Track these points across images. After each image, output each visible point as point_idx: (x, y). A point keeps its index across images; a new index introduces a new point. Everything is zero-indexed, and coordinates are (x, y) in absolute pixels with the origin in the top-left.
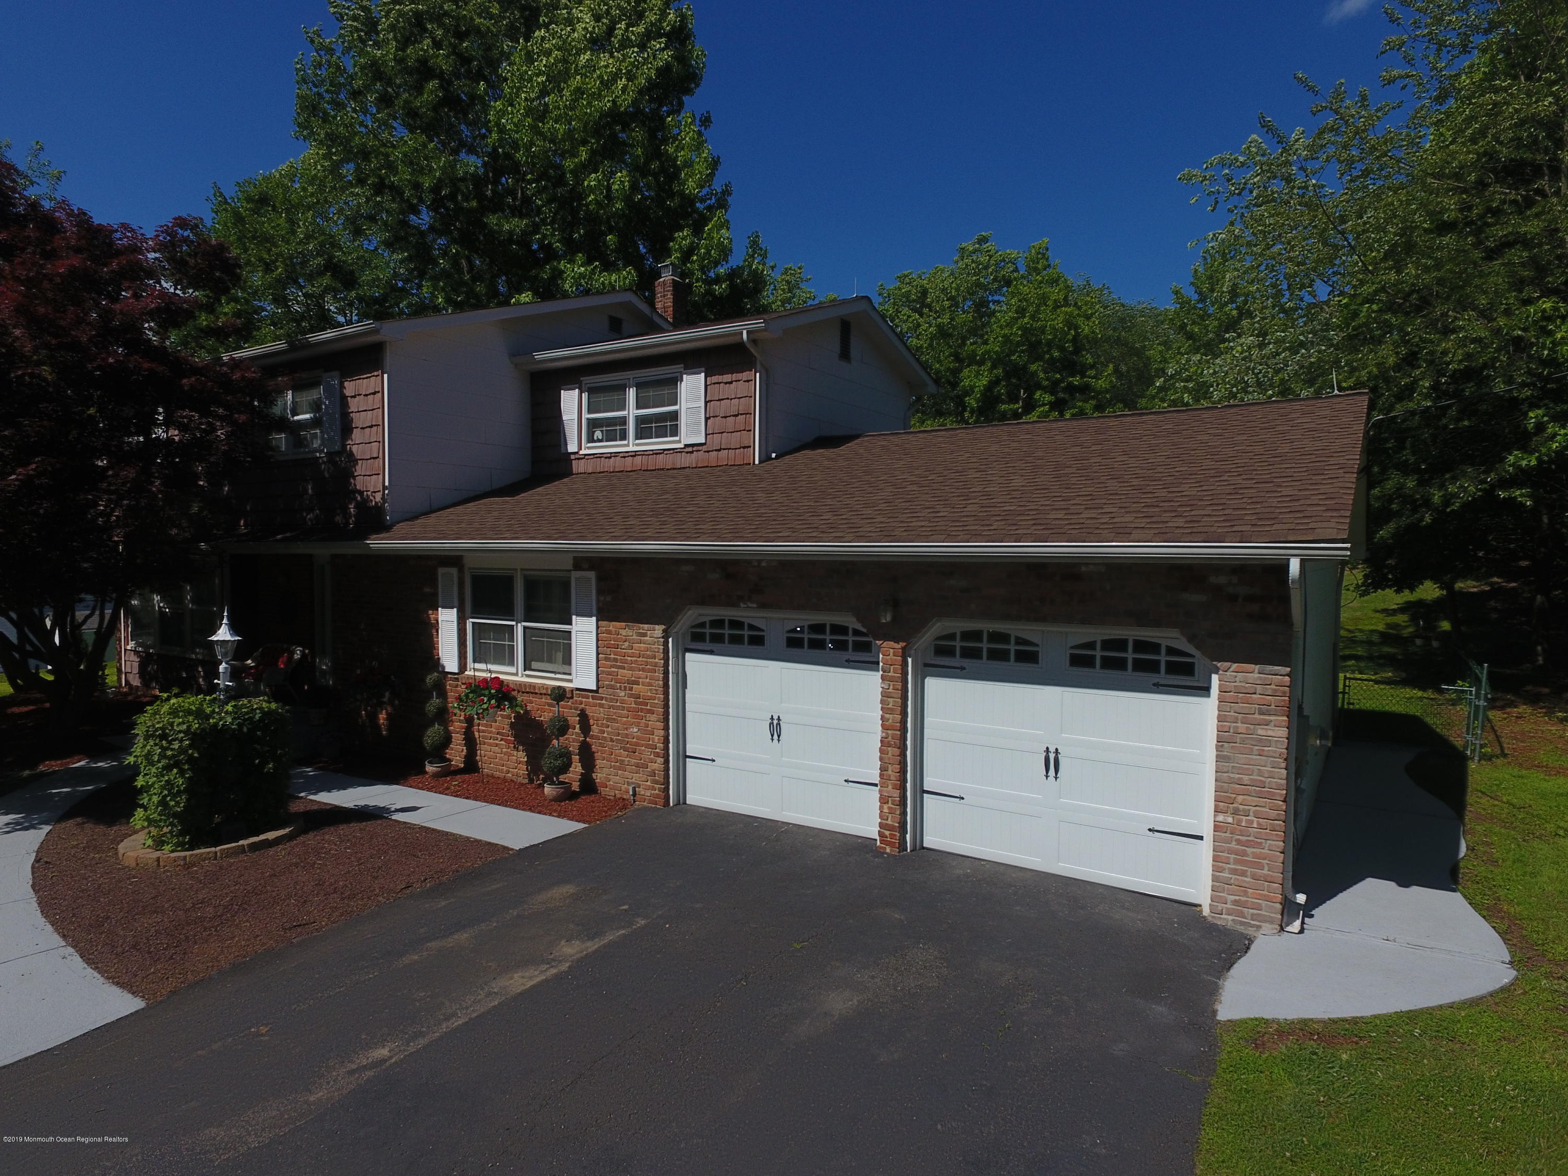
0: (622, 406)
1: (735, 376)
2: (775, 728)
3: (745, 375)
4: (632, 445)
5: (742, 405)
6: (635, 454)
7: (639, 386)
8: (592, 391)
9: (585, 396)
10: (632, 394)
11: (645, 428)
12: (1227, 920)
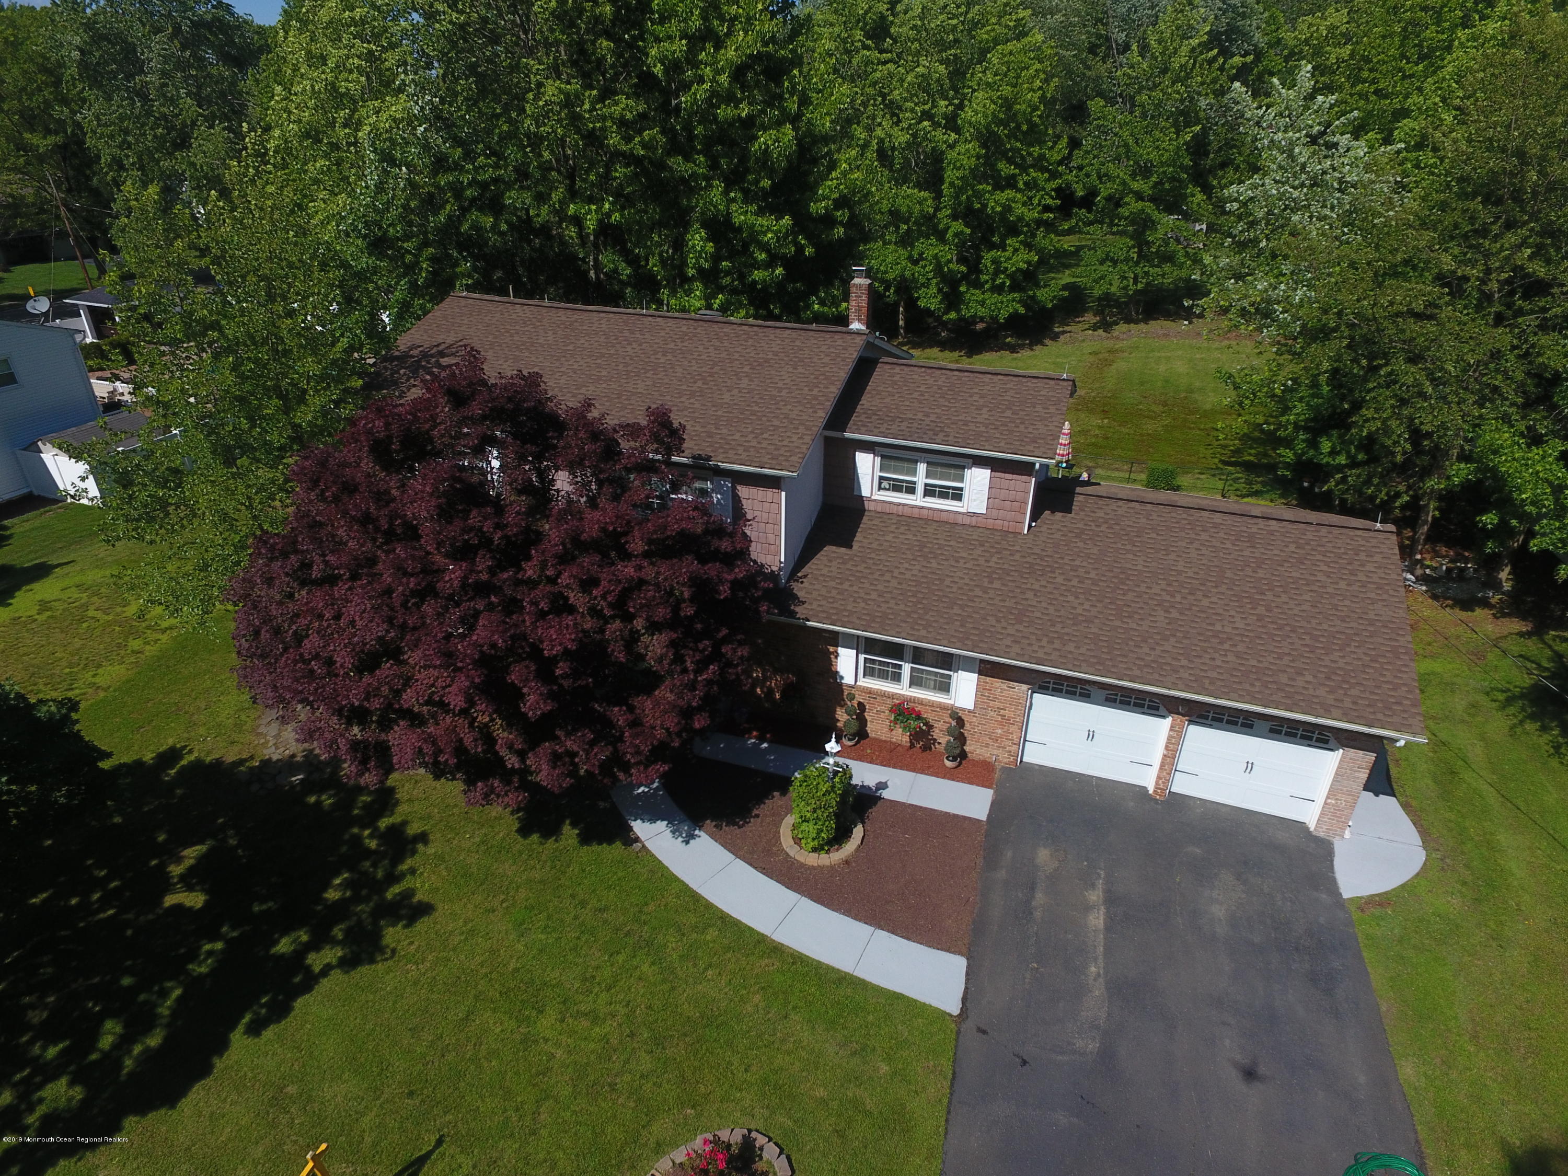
0: (914, 473)
1: (1015, 477)
2: (1091, 735)
3: (1024, 478)
4: (918, 500)
5: (1019, 496)
6: (923, 508)
7: (928, 463)
8: (883, 457)
9: (878, 459)
10: (922, 468)
11: (929, 491)
12: (1322, 834)
